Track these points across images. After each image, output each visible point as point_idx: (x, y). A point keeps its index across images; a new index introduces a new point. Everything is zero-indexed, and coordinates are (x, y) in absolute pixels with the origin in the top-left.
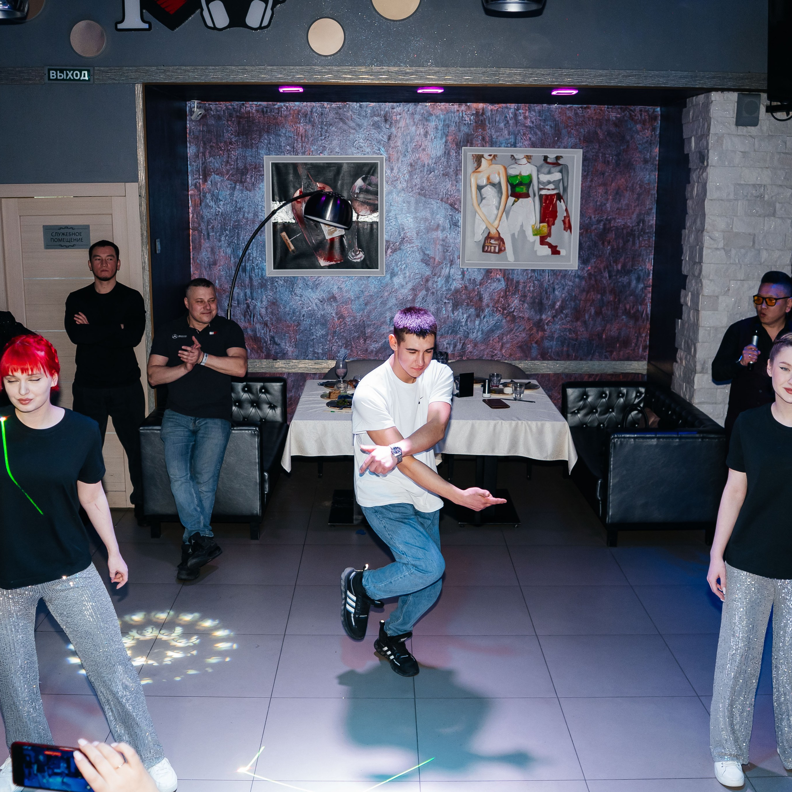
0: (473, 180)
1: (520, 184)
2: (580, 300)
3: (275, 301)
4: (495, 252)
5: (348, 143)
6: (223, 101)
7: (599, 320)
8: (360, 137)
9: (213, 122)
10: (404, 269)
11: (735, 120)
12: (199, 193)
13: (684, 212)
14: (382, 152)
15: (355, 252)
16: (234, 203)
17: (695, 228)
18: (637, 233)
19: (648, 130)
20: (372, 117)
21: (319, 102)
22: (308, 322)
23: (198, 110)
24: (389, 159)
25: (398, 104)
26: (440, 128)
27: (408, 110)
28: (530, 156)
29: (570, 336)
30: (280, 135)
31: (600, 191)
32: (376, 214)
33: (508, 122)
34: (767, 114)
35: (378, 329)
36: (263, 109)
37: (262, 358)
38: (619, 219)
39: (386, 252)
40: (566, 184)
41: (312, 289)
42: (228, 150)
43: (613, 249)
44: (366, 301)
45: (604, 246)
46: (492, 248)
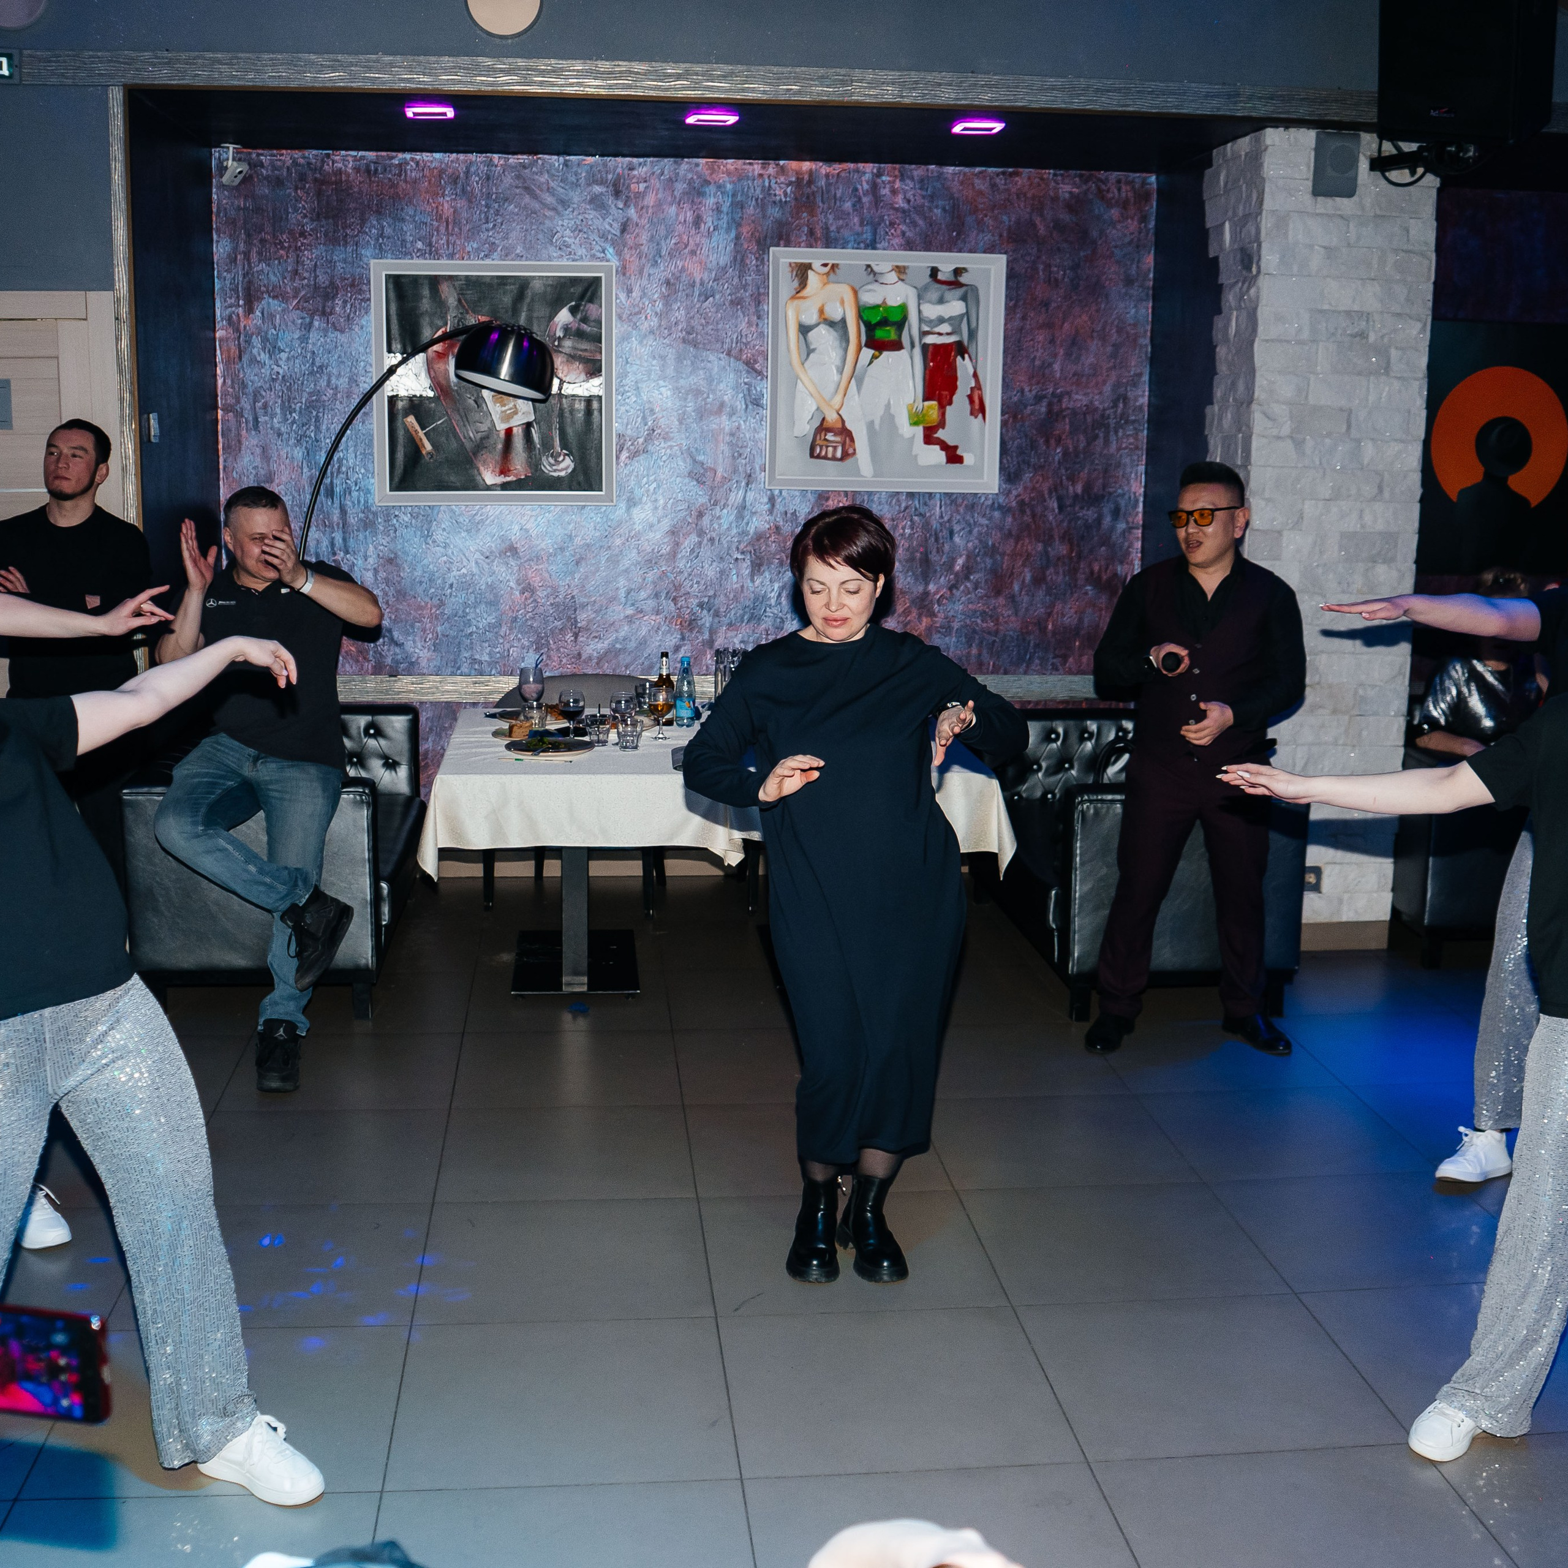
0: (791, 314)
1: (884, 322)
2: (1003, 554)
3: (392, 556)
4: (834, 459)
5: (540, 236)
6: (286, 149)
7: (1041, 593)
8: (564, 225)
9: (267, 191)
10: (655, 492)
11: (1310, 184)
12: (237, 335)
13: (1210, 370)
14: (609, 256)
15: (555, 456)
16: (309, 355)
17: (1235, 400)
18: (1112, 422)
19: (1132, 219)
20: (589, 185)
21: (481, 152)
22: (461, 598)
23: (235, 164)
24: (623, 271)
25: (641, 160)
26: (725, 209)
27: (662, 173)
28: (905, 268)
29: (985, 625)
30: (403, 220)
31: (1041, 338)
32: (596, 381)
33: (860, 199)
34: (1372, 173)
35: (603, 612)
36: (368, 166)
37: (367, 673)
38: (1077, 393)
39: (618, 458)
40: (973, 325)
41: (468, 531)
42: (297, 249)
43: (1065, 454)
44: (578, 556)
45: (1048, 447)
46: (830, 449)
